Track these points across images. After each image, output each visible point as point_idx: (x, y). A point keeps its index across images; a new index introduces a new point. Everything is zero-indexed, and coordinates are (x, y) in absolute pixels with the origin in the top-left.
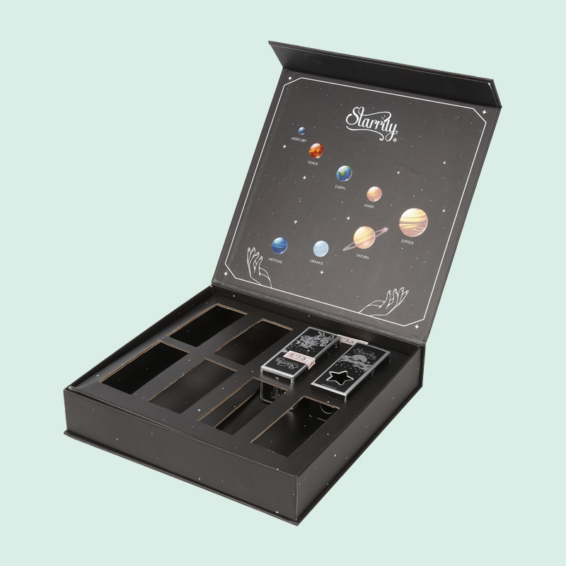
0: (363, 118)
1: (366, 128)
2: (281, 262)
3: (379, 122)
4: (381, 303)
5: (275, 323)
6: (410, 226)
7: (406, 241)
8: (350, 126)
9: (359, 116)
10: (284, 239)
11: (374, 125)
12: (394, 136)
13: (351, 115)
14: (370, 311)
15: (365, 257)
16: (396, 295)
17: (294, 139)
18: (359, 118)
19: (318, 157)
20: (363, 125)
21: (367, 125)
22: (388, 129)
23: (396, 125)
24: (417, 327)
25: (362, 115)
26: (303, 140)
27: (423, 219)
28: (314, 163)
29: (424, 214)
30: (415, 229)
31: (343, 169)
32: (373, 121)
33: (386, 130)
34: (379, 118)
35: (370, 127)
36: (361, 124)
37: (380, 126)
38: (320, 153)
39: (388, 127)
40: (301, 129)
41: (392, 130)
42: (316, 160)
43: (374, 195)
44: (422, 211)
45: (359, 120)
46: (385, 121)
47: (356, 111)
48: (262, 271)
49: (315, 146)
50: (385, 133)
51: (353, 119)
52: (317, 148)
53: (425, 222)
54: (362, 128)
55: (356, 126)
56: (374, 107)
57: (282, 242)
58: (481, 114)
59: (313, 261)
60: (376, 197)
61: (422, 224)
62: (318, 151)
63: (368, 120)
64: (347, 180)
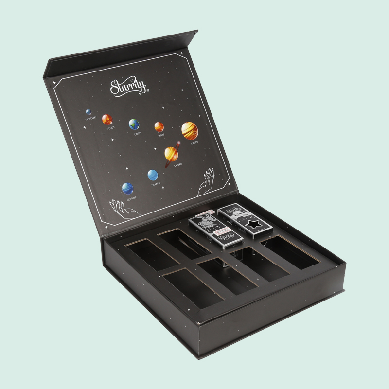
0: (121, 86)
1: (126, 91)
2: (135, 197)
3: (131, 85)
4: (204, 184)
5: (166, 232)
6: (190, 134)
7: (193, 143)
8: (117, 95)
9: (117, 86)
10: (128, 183)
11: (130, 88)
12: (146, 88)
13: (112, 88)
14: (202, 192)
15: (179, 164)
16: (208, 174)
17: (87, 119)
18: (118, 88)
19: (111, 123)
20: (123, 91)
21: (126, 89)
22: (140, 86)
23: (142, 82)
24: (229, 184)
25: (118, 85)
26: (94, 117)
27: (193, 127)
28: (111, 128)
29: (192, 123)
30: (193, 134)
31: (131, 122)
32: (127, 86)
33: (139, 87)
34: (129, 82)
35: (129, 90)
36: (122, 91)
37: (134, 87)
38: (110, 120)
39: (138, 85)
40: (87, 111)
41: (142, 86)
42: (111, 126)
43: (159, 128)
44: (189, 122)
45: (119, 88)
46: (135, 82)
47: (113, 84)
48: (128, 211)
49: (104, 117)
50: (140, 89)
51: (115, 90)
52: (107, 118)
53: (195, 127)
54: (124, 92)
55: (120, 93)
56: (122, 77)
57: (128, 185)
58: (181, 55)
59: (153, 185)
60: (161, 128)
61: (195, 129)
62: (108, 119)
63: (125, 86)
64: (138, 127)
